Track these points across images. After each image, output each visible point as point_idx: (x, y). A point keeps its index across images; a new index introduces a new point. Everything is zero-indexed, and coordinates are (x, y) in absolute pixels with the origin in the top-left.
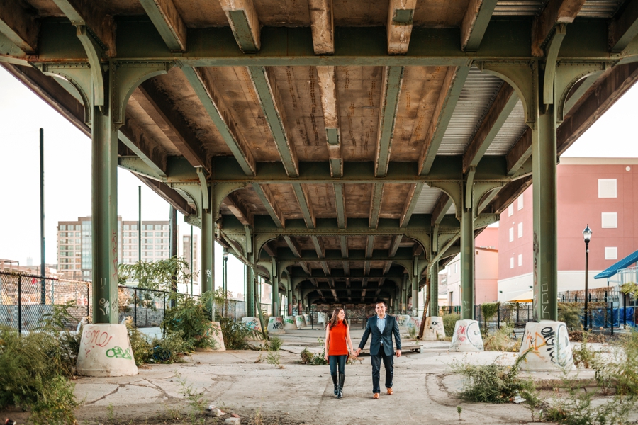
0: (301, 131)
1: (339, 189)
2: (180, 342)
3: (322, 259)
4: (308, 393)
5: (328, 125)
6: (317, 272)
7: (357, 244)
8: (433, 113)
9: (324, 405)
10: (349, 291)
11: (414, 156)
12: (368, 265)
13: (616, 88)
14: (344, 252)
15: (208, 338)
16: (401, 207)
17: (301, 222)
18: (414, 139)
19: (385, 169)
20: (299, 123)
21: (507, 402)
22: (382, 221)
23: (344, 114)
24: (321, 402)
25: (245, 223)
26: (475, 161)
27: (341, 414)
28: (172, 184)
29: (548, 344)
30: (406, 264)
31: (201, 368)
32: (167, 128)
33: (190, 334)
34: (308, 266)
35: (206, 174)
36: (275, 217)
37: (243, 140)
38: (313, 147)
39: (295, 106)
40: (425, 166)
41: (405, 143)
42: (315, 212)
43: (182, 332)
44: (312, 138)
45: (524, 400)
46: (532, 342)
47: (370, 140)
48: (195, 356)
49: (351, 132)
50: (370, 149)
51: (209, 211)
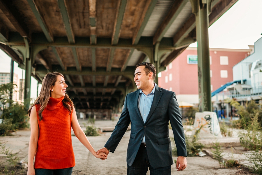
0: (77, 20)
1: (94, 51)
2: (11, 125)
3: (83, 87)
4: (81, 152)
5: (91, 15)
6: (81, 94)
7: (100, 80)
8: (142, 13)
9: (91, 159)
10: (95, 103)
11: (131, 36)
12: (104, 90)
13: (228, 4)
14: (94, 84)
15: (26, 123)
16: (122, 62)
17: (74, 68)
18: (131, 27)
19: (117, 41)
20: (76, 16)
21: (196, 156)
22: (113, 69)
23: (99, 12)
24: (88, 157)
25: (48, 68)
26: (159, 39)
27: (102, 165)
28: (11, 46)
29: (208, 124)
30: (122, 90)
31: (21, 138)
32: (8, 14)
33: (17, 120)
34: (77, 91)
35: (28, 41)
36: (62, 65)
37: (48, 24)
38: (82, 29)
39: (75, 6)
40: (135, 40)
41: (127, 29)
42: (81, 64)
43: (12, 119)
44: (82, 24)
45: (205, 154)
46: (200, 123)
47: (110, 27)
48: (19, 132)
49: (101, 22)
50: (110, 31)
51: (29, 59)
